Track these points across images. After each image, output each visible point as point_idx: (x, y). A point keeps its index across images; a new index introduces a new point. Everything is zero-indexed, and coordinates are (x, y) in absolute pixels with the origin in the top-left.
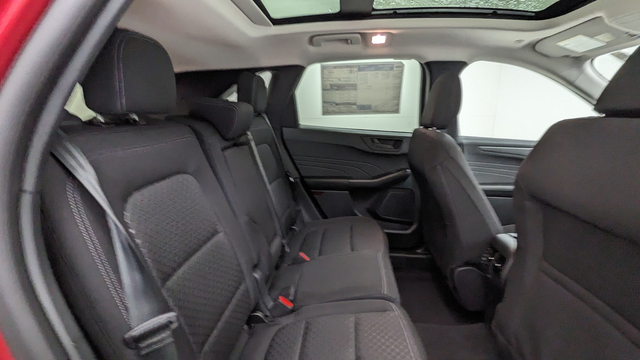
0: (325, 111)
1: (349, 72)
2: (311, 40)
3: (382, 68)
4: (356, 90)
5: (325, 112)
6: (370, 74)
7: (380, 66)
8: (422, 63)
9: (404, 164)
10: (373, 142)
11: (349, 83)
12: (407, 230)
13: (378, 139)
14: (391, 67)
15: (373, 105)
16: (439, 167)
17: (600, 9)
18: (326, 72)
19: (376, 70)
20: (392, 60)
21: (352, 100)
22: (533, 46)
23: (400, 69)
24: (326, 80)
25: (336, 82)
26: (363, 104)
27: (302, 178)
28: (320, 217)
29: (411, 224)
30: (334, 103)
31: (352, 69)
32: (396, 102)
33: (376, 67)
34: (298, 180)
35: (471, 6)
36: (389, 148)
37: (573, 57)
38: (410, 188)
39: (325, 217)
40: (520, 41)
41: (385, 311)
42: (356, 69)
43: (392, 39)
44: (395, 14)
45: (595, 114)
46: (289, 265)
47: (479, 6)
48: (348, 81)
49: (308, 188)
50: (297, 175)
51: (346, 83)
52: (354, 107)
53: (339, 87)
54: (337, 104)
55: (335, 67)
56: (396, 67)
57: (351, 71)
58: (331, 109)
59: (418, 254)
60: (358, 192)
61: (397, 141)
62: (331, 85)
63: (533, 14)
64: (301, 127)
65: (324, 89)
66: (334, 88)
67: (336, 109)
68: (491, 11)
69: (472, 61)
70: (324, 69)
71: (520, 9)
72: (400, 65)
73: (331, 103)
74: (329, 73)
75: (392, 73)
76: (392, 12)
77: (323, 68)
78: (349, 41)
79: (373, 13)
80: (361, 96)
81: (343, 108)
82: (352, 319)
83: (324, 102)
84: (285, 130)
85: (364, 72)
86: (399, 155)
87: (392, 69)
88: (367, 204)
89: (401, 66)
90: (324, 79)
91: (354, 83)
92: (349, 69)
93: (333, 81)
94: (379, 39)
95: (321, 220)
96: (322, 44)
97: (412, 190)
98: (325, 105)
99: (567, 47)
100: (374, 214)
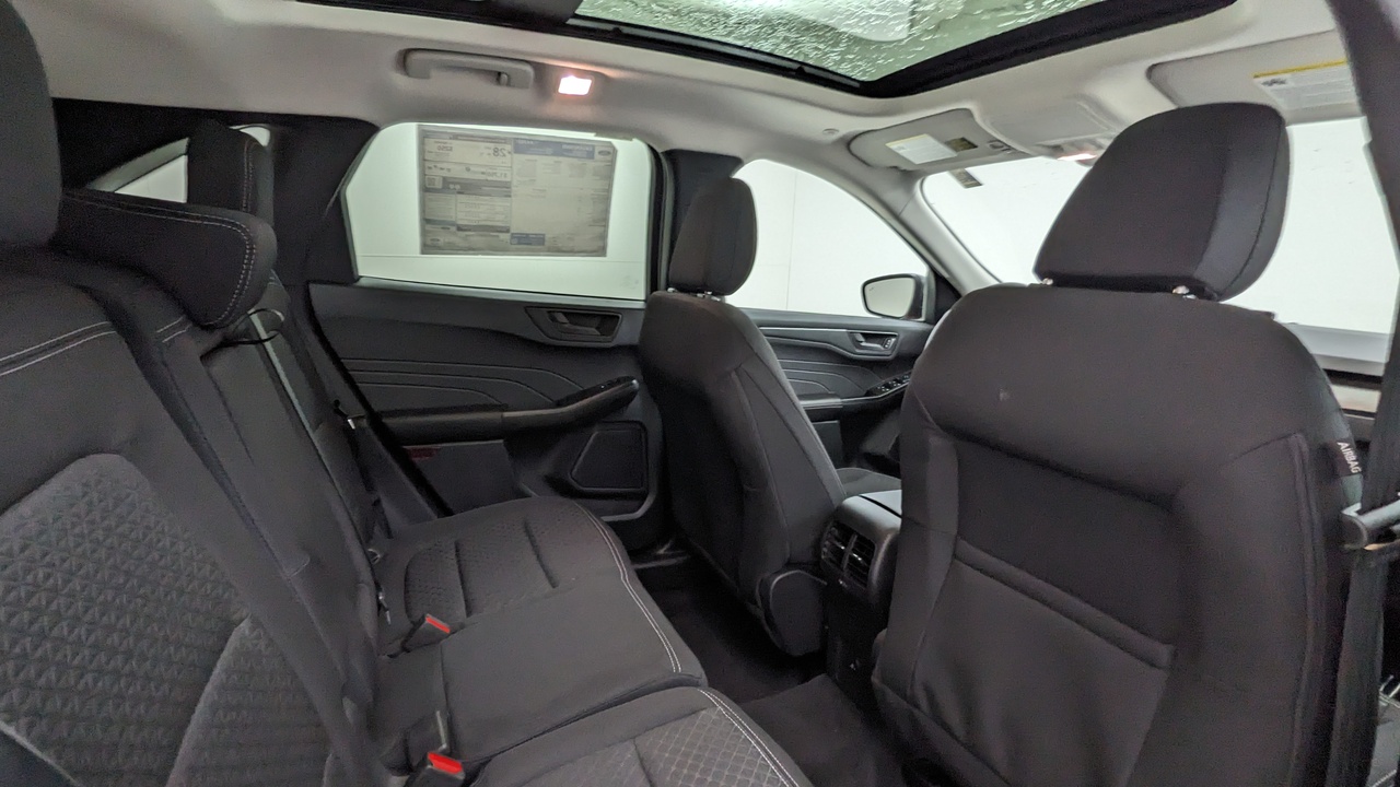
0: (429, 242)
1: (491, 152)
2: (404, 59)
3: (570, 151)
4: (510, 196)
5: (428, 247)
6: (543, 163)
7: (565, 147)
8: (659, 150)
9: (625, 368)
10: (554, 319)
11: (490, 178)
12: (634, 511)
13: (565, 314)
14: (589, 152)
15: (548, 236)
16: (734, 375)
17: (970, 97)
18: (431, 145)
19: (555, 154)
20: (590, 136)
21: (499, 221)
22: (848, 142)
23: (609, 158)
24: (431, 165)
25: (457, 172)
26: (526, 230)
27: (375, 419)
28: (429, 510)
29: (642, 498)
30: (453, 224)
31: (500, 146)
32: (599, 230)
33: (558, 148)
34: (364, 423)
35: (763, 49)
36: (589, 335)
37: (905, 171)
38: (638, 419)
39: (444, 510)
40: (831, 131)
41: (695, 712)
42: (509, 147)
43: (605, 89)
44: (619, 34)
45: (1035, 280)
46: (391, 656)
47: (777, 52)
48: (489, 174)
49: (394, 443)
50: (361, 411)
51: (483, 177)
52: (505, 237)
53: (467, 188)
54: (460, 228)
55: (456, 137)
56: (600, 153)
57: (496, 151)
58: (444, 238)
59: (658, 558)
60: (526, 441)
61: (605, 317)
62: (445, 179)
63: (857, 85)
64: (363, 282)
65: (426, 189)
66: (452, 186)
67: (457, 239)
68: (796, 66)
69: (751, 157)
70: (427, 137)
71: (839, 71)
72: (610, 150)
73: (445, 225)
74: (439, 148)
75: (591, 164)
76: (610, 27)
77: (423, 137)
78: (504, 77)
79: (572, 22)
80: (521, 214)
81: (476, 239)
82: (629, 753)
83: (426, 221)
84: (315, 289)
85: (529, 157)
86: (613, 348)
87: (590, 155)
88: (546, 466)
89: (611, 153)
90: (427, 164)
91: (503, 179)
92: (492, 145)
93: (449, 170)
94: (574, 86)
95: (437, 521)
96: (434, 73)
97: (641, 424)
98: (428, 227)
99: (901, 152)
100: (561, 487)
